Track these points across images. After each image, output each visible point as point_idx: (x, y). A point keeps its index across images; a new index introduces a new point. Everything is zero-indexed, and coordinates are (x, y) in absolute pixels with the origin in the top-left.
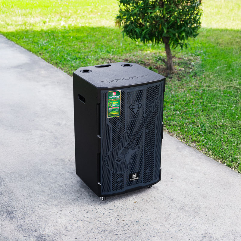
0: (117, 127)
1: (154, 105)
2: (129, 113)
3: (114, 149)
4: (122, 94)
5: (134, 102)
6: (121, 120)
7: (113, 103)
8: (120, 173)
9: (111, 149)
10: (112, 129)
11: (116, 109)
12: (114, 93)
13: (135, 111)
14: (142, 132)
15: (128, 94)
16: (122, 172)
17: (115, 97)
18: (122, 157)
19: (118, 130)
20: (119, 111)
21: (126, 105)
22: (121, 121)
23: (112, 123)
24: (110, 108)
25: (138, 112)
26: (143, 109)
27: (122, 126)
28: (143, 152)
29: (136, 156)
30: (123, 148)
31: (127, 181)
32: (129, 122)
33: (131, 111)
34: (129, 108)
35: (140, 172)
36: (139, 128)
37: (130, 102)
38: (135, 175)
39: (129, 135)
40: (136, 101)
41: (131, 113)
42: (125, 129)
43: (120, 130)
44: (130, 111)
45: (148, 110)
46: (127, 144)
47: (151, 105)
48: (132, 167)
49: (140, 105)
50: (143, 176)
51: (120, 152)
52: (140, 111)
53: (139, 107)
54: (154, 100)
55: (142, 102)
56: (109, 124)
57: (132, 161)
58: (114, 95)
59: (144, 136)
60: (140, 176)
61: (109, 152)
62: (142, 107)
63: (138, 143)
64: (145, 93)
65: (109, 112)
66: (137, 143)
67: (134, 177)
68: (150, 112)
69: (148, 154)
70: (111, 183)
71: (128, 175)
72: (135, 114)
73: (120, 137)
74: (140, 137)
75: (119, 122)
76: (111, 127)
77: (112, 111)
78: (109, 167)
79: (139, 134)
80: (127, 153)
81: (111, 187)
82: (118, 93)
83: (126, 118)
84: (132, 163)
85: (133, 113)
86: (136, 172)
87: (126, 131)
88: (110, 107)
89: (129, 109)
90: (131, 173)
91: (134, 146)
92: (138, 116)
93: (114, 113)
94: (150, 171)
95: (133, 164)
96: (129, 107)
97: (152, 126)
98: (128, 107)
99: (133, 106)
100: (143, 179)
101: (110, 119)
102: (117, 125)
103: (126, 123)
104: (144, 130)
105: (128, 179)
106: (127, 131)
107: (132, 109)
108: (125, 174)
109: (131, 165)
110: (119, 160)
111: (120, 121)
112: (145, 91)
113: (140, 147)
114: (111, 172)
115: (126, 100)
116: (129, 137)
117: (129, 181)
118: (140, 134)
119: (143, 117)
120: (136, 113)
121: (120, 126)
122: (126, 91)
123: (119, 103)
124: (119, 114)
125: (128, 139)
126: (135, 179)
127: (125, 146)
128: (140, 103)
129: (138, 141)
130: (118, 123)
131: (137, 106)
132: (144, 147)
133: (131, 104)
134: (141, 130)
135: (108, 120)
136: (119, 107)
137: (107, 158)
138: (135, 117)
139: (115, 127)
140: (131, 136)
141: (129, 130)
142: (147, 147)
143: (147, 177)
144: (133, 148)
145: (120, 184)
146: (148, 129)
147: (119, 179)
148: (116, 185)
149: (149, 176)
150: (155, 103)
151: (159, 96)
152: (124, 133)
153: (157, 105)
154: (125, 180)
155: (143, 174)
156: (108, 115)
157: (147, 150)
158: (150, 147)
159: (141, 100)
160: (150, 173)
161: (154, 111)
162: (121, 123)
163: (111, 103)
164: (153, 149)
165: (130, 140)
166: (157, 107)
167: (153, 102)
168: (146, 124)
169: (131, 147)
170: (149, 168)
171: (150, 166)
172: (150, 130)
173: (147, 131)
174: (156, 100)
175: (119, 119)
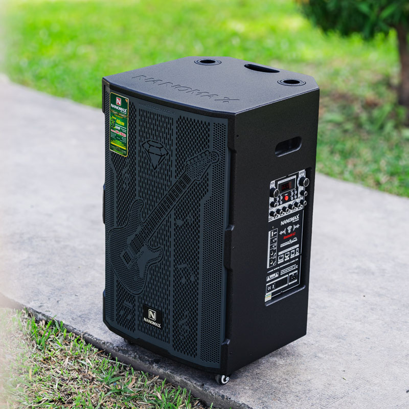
0: (123, 180)
1: (194, 166)
2: (142, 160)
3: (120, 227)
4: (130, 108)
5: (151, 137)
7: (117, 121)
8: (128, 288)
9: (115, 225)
10: (115, 179)
11: (121, 138)
12: (118, 100)
13: (155, 160)
14: (167, 219)
15: (141, 113)
16: (132, 291)
17: (120, 108)
18: (132, 253)
19: (124, 186)
20: (125, 145)
21: (138, 137)
22: (130, 169)
24: (113, 129)
25: (161, 165)
26: (170, 163)
27: (131, 183)
28: (172, 269)
29: (157, 269)
30: (134, 235)
31: (140, 319)
32: (142, 180)
33: (147, 158)
34: (143, 147)
35: (165, 316)
36: (162, 205)
37: (145, 135)
38: (153, 313)
39: (143, 210)
40: (155, 138)
41: (146, 161)
42: (137, 193)
43: (127, 189)
44: (144, 155)
45: (181, 173)
46: (139, 229)
47: (189, 163)
48: (148, 290)
49: (163, 152)
50: (171, 326)
51: (129, 240)
52: (164, 167)
53: (162, 156)
54: (195, 155)
55: (168, 147)
56: (112, 165)
57: (149, 276)
58: (118, 103)
59: (172, 231)
60: (165, 325)
61: (112, 228)
62: (167, 157)
63: (161, 241)
65: (111, 139)
66: (158, 240)
67: (151, 317)
68: (188, 180)
69: (183, 280)
70: (115, 302)
71: (141, 305)
72: (153, 166)
73: (129, 205)
74: (163, 227)
75: (125, 170)
76: (115, 173)
77: (116, 138)
79: (163, 219)
80: (141, 251)
81: (115, 312)
82: (124, 105)
83: (137, 167)
84: (148, 280)
85: (149, 162)
86: (156, 307)
87: (137, 198)
88: (113, 127)
89: (142, 149)
90: (146, 303)
91: (152, 243)
92: (160, 176)
93: (118, 144)
94: (187, 328)
95: (150, 285)
96: (142, 145)
97: (192, 217)
98: (141, 144)
99: (150, 145)
100: (171, 337)
101: (113, 155)
102: (123, 175)
103: (137, 178)
104: (173, 217)
106: (140, 198)
107: (149, 152)
108: (136, 298)
109: (147, 284)
110: (127, 258)
111: (127, 169)
112: (175, 125)
113: (165, 253)
114: (115, 278)
115: (138, 127)
116: (144, 215)
118: (164, 223)
119: (169, 183)
120: (156, 167)
121: (127, 179)
122: (138, 105)
123: (125, 126)
124: (126, 151)
125: (142, 219)
126: (154, 323)
127: (137, 232)
128: (164, 146)
129: (159, 236)
131: (158, 152)
132: (173, 257)
133: (146, 140)
134: (167, 213)
136: (125, 136)
138: (153, 173)
139: (120, 178)
140: (147, 216)
141: (143, 199)
142: (179, 263)
143: (182, 338)
144: (151, 247)
145: (129, 317)
146: (181, 219)
147: (128, 303)
148: (122, 313)
149: (186, 339)
150: (198, 164)
151: (208, 149)
152: (134, 200)
153: (204, 170)
154: (137, 313)
155: (172, 324)
156: (111, 144)
157: (181, 271)
158: (186, 265)
159: (166, 141)
160: (188, 332)
161: (196, 183)
162: (130, 175)
163: (115, 120)
164: (195, 275)
165: (145, 224)
166: (204, 177)
167: (193, 157)
168: (177, 205)
169: (147, 241)
170: (187, 319)
171: (186, 313)
172: (186, 223)
173: (180, 223)
174: (202, 157)
175: (127, 163)
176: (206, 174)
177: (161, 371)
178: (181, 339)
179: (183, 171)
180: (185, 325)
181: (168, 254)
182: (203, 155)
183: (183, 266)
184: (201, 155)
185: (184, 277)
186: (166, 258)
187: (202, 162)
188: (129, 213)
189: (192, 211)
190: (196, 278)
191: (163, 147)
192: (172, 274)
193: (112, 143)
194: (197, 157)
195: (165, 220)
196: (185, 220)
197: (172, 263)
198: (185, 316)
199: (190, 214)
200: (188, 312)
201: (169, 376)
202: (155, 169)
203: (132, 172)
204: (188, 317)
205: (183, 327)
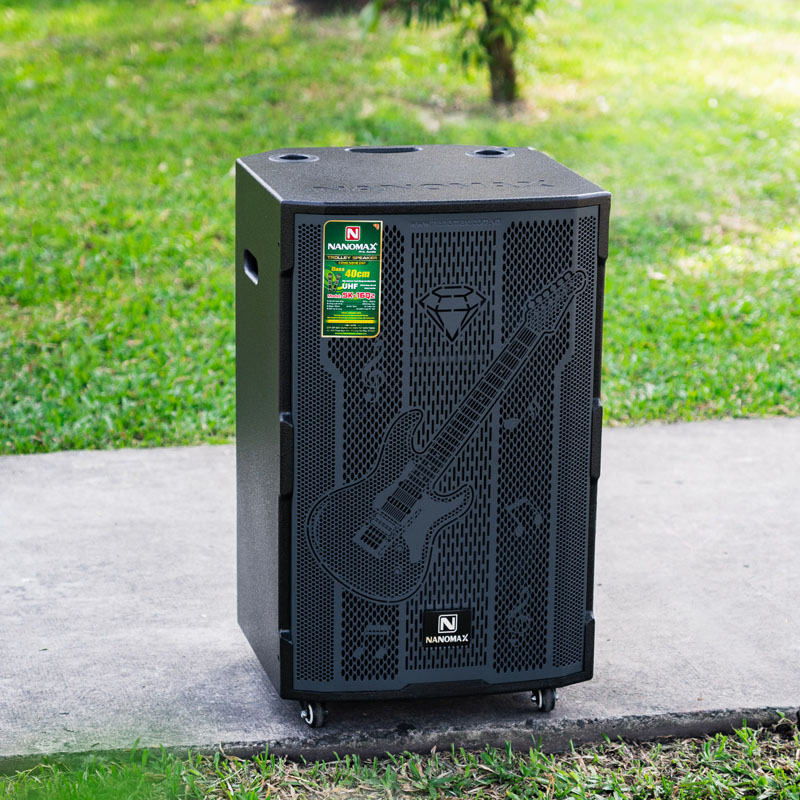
0: (365, 385)
1: (543, 307)
2: (421, 330)
3: (352, 482)
4: (386, 239)
5: (444, 279)
6: (381, 354)
7: (348, 274)
8: (377, 597)
9: (339, 482)
10: (340, 391)
11: (359, 304)
12: (350, 231)
13: (452, 322)
14: (483, 425)
15: (418, 240)
16: (389, 599)
17: (357, 246)
18: (387, 523)
19: (368, 396)
20: (373, 314)
21: (408, 290)
22: (385, 359)
23: (342, 365)
24: (334, 292)
25: (467, 328)
26: (489, 318)
28: (493, 519)
29: (458, 531)
30: (394, 486)
31: (412, 645)
32: (420, 369)
33: (433, 323)
34: (423, 305)
35: (478, 613)
36: (471, 403)
37: (426, 280)
38: (450, 619)
39: (420, 428)
40: (453, 279)
41: (430, 330)
42: (405, 399)
43: (377, 400)
44: (425, 320)
45: (515, 330)
46: (410, 467)
47: (531, 305)
48: (435, 579)
49: (473, 299)
50: (490, 632)
51: (380, 500)
52: (475, 328)
53: (469, 309)
54: (545, 287)
55: (485, 288)
56: (329, 367)
57: (437, 551)
58: (352, 237)
59: (495, 445)
60: (477, 632)
61: (327, 493)
62: (485, 308)
63: (468, 473)
64: (499, 249)
65: (329, 313)
66: (459, 474)
67: (446, 628)
68: (528, 336)
69: (519, 531)
70: (338, 639)
71: (417, 617)
72: (448, 335)
73: (380, 430)
74: (474, 445)
75: (372, 363)
76: (339, 378)
77: (344, 307)
78: (326, 564)
79: (471, 430)
80: (413, 510)
81: (338, 658)
82: (369, 234)
83: (407, 349)
84: (435, 559)
85: (438, 329)
86: (456, 605)
87: (406, 408)
88: (333, 289)
89: (420, 309)
90: (430, 607)
91: (445, 484)
92: (466, 348)
93: (352, 318)
94: (527, 618)
95: (439, 569)
96: (421, 302)
97: (538, 405)
98: (416, 301)
99: (441, 297)
100: (490, 650)
101: (334, 344)
102: (364, 375)
103: (406, 369)
104: (497, 416)
105: (416, 635)
106: (412, 407)
107: (436, 311)
108: (402, 608)
109: (431, 570)
110: (373, 538)
111: (376, 360)
112: (500, 241)
113: (477, 492)
114: (338, 589)
115: (409, 270)
116: (423, 437)
117: (420, 644)
118: (477, 435)
119: (488, 357)
120: (457, 334)
121: (376, 380)
122: (408, 226)
123: (374, 276)
124: (375, 325)
125: (418, 447)
126: (452, 639)
127: (404, 476)
128: (476, 288)
129: (463, 464)
130: (367, 367)
131: (461, 304)
132: (495, 495)
133: (430, 290)
134: (481, 416)
135: (324, 350)
136: (372, 296)
137: (317, 518)
138: (448, 349)
139: (355, 384)
140: (432, 436)
141: (421, 408)
142: (510, 500)
143: (513, 642)
144: (442, 493)
145: (380, 654)
146: (516, 415)
147: (378, 626)
148: (358, 653)
149: (524, 639)
150: (551, 302)
151: (569, 269)
152: (397, 416)
153: (562, 311)
154: (403, 637)
155: (492, 622)
156: (326, 325)
157: (513, 515)
158: (525, 499)
159: (480, 279)
160: (528, 625)
161: (547, 338)
162: (385, 370)
163: (339, 273)
164: (542, 512)
165: (427, 453)
166: (562, 321)
167: (540, 292)
168: (506, 391)
169: (431, 485)
170: (526, 602)
171: (526, 590)
172: (526, 420)
173: (511, 424)
174: (558, 287)
175: (375, 350)
176: (565, 315)
177: (433, 735)
178: (513, 644)
179: (519, 324)
180: (521, 616)
181: (485, 492)
182: (561, 282)
183: (519, 503)
184: (556, 284)
185: (520, 524)
186: (481, 501)
187: (558, 296)
188: (380, 446)
189: (538, 394)
190: (545, 517)
191: (472, 291)
192: (494, 525)
193: (330, 321)
194: (549, 289)
195: (479, 429)
196: (523, 415)
197: (495, 506)
198: (522, 596)
199: (534, 400)
200: (530, 586)
201: (452, 738)
202: (452, 340)
203: (392, 361)
204: (529, 596)
205: (517, 620)
